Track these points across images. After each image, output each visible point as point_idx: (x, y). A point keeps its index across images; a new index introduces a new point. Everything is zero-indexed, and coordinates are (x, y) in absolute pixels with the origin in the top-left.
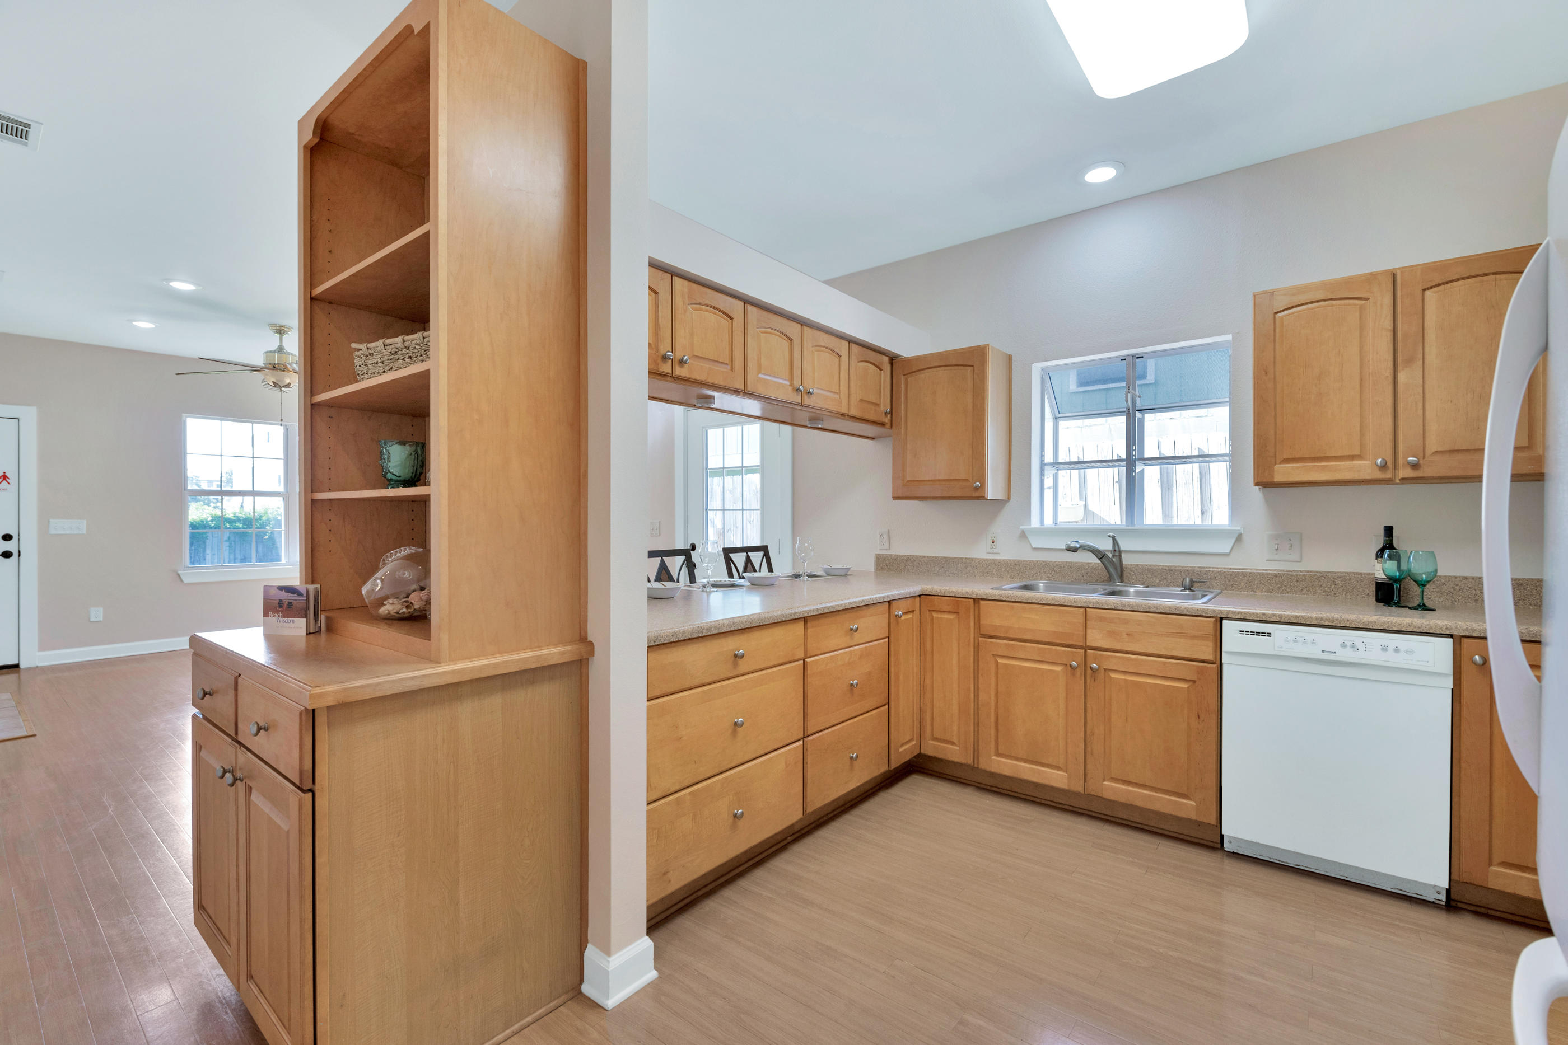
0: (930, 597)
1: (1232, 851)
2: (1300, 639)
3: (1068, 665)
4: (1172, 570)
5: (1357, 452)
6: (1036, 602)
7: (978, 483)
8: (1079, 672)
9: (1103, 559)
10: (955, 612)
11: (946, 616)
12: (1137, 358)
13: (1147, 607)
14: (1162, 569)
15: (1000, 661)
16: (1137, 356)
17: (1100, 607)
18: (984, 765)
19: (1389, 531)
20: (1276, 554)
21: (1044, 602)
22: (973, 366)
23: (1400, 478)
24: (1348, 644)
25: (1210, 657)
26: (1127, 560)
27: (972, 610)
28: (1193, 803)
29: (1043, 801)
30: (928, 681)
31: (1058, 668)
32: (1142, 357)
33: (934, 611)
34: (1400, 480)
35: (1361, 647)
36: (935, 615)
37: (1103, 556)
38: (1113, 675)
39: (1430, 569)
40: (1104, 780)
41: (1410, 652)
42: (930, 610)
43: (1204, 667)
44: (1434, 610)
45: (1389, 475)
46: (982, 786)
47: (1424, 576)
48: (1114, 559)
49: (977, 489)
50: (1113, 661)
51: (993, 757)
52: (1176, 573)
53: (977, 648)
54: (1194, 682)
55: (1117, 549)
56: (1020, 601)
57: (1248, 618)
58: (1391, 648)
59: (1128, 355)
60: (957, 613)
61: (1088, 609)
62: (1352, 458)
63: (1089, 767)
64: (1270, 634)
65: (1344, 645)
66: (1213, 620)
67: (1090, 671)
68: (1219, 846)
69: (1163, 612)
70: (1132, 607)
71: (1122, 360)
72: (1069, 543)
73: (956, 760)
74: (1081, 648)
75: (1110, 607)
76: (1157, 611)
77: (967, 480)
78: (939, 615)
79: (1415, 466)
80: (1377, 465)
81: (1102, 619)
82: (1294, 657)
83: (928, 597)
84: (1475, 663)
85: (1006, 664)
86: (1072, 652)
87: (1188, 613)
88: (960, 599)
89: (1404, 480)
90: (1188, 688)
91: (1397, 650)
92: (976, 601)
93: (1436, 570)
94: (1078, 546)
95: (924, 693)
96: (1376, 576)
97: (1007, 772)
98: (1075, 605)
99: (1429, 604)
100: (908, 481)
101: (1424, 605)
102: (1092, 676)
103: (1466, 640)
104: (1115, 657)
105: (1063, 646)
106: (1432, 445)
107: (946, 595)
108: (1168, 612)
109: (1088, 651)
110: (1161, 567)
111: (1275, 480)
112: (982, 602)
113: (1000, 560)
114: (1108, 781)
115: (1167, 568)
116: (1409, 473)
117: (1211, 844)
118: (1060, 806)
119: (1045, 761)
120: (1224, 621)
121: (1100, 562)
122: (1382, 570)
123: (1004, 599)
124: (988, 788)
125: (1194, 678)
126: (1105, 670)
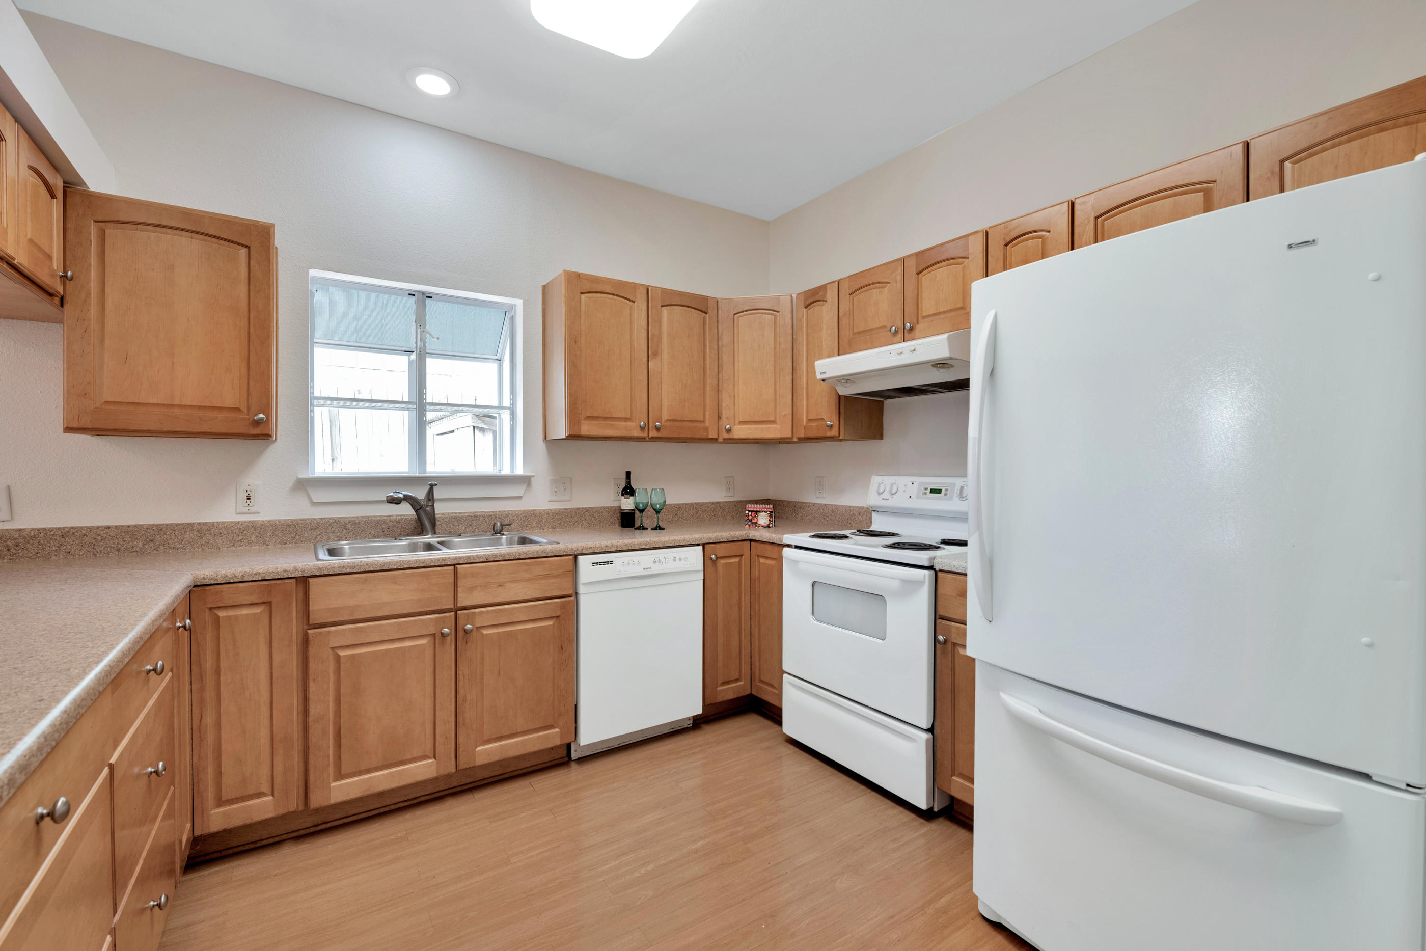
0: (212, 587)
1: (577, 758)
2: (631, 562)
3: (438, 636)
4: (476, 517)
5: (629, 416)
6: (395, 567)
7: (262, 416)
8: (450, 640)
9: (420, 511)
10: (263, 603)
11: (245, 611)
12: (427, 297)
13: (517, 554)
14: (468, 516)
15: (342, 653)
16: (427, 295)
17: (472, 561)
18: (317, 800)
19: (628, 474)
20: (556, 496)
21: (405, 566)
22: (248, 247)
23: (650, 436)
24: (657, 560)
25: (570, 592)
26: (440, 509)
27: (294, 595)
28: (557, 730)
29: (393, 807)
30: (209, 720)
31: (424, 641)
32: (431, 297)
33: (219, 607)
34: (649, 438)
35: (663, 560)
36: (222, 614)
37: (421, 508)
38: (485, 632)
39: (662, 501)
40: (476, 748)
41: (686, 559)
42: (211, 609)
43: (566, 601)
44: (664, 529)
45: (645, 435)
46: (302, 833)
47: (658, 506)
48: (428, 509)
49: (258, 423)
50: (483, 617)
51: (333, 784)
52: (481, 519)
53: (306, 641)
54: (558, 617)
55: (431, 498)
56: (372, 569)
57: (596, 551)
58: (677, 559)
59: (419, 292)
60: (269, 604)
61: (457, 566)
62: (626, 419)
63: (461, 740)
64: (612, 562)
65: (655, 562)
66: (571, 557)
67: (463, 632)
68: (566, 759)
69: (532, 557)
70: (503, 557)
71: (410, 294)
72: (392, 494)
73: (271, 815)
74: (449, 610)
75: (481, 560)
76: (526, 557)
77: (238, 410)
78: (231, 613)
79: (658, 429)
80: (641, 426)
81: (473, 575)
82: (627, 578)
83: (208, 588)
84: (711, 559)
85: (352, 655)
86: (440, 618)
87: (552, 555)
88: (273, 582)
89: (654, 439)
90: (553, 624)
91: (680, 560)
92: (303, 581)
93: (665, 501)
94: (401, 496)
95: (201, 740)
96: (622, 508)
97: (355, 794)
98: (443, 563)
99: (661, 524)
100: (107, 402)
101: (643, 526)
102: (463, 639)
103: (708, 546)
104: (488, 612)
105: (427, 613)
106: (665, 416)
107: (245, 579)
108: (536, 556)
109: (459, 612)
110: (466, 514)
111: (582, 434)
112: (311, 580)
113: (263, 521)
114: (480, 745)
115: (472, 515)
116: (653, 433)
117: (561, 761)
118: (415, 801)
119: (409, 757)
120: (580, 557)
121: (415, 513)
122: (628, 504)
123: (348, 571)
124: (313, 830)
125: (558, 614)
126: (477, 628)
